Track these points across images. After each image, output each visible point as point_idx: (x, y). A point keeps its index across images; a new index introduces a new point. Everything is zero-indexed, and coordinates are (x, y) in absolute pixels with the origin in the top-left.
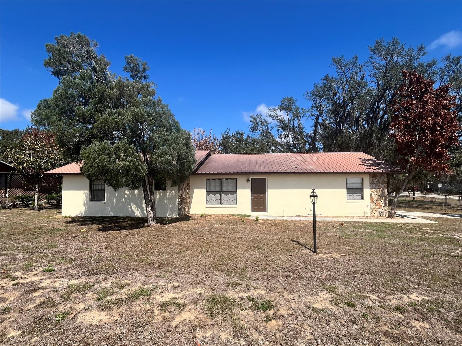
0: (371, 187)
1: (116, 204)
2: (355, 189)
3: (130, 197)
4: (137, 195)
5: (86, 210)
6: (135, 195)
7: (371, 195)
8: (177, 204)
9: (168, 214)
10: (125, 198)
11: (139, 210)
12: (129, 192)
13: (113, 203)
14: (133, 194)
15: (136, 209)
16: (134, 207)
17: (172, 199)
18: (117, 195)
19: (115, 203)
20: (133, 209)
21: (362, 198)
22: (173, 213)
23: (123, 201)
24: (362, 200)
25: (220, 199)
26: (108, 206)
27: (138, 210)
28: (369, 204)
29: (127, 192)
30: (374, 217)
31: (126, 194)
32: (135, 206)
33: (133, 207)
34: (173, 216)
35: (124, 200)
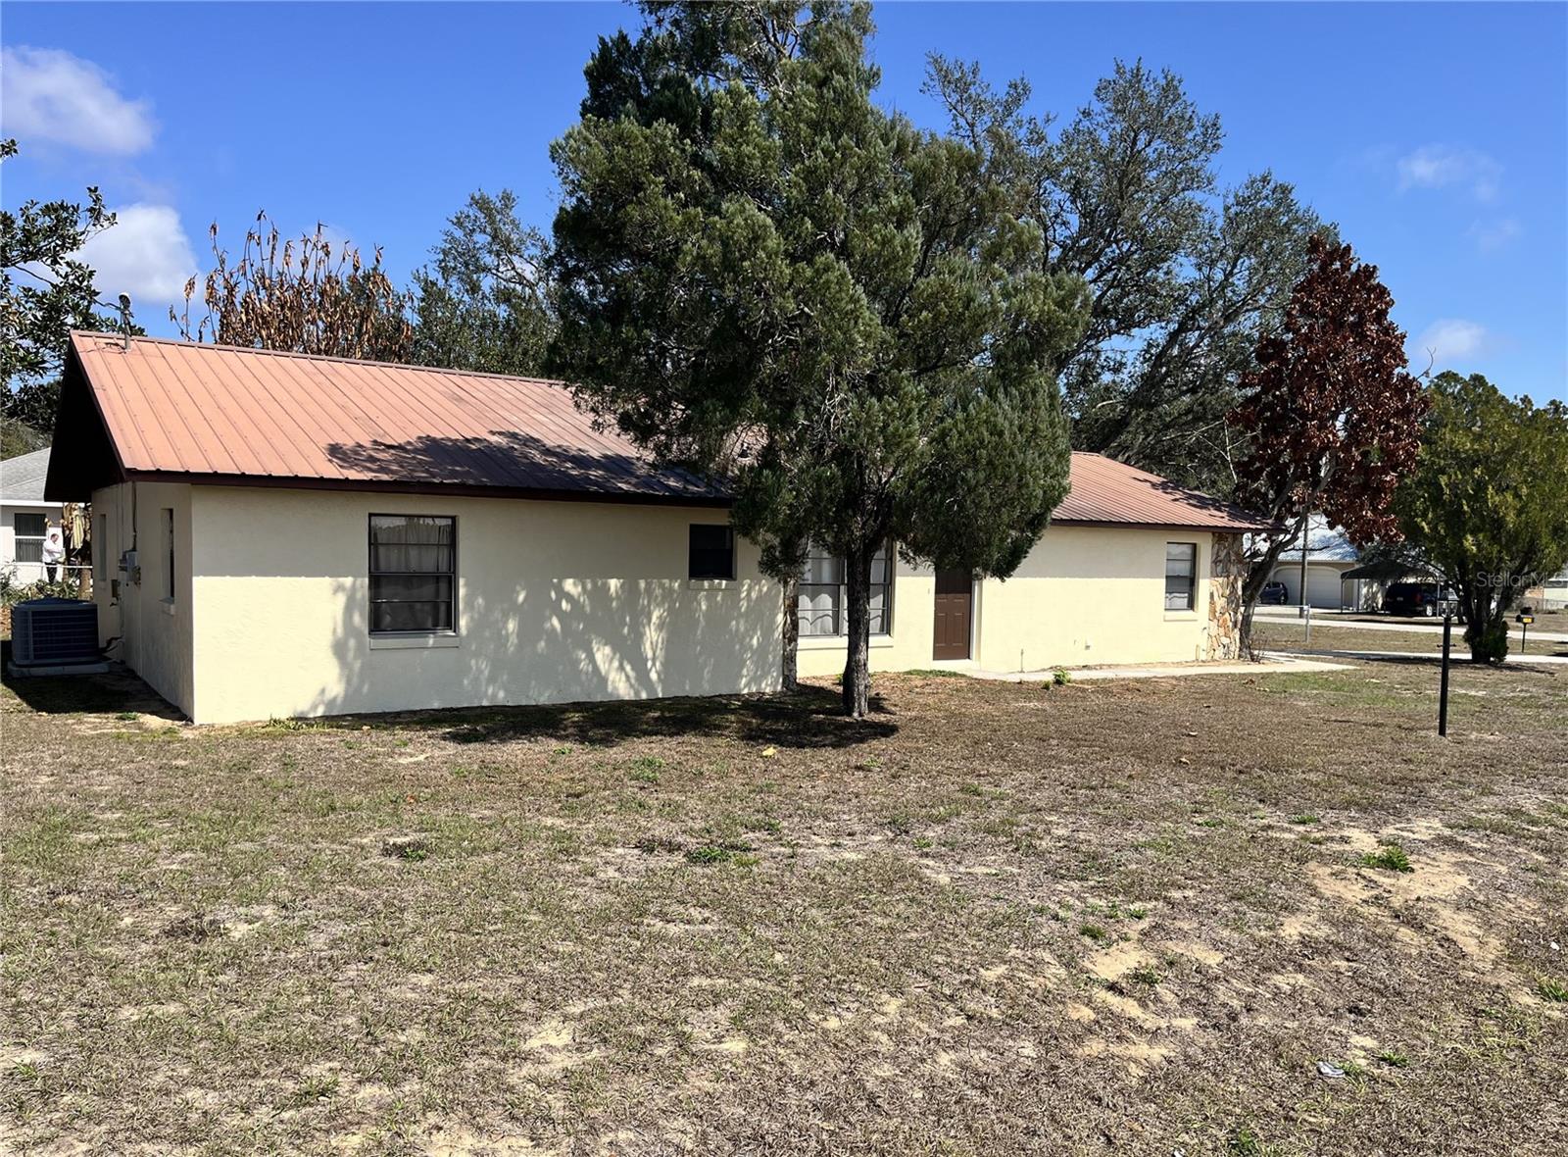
0: (1215, 575)
1: (520, 646)
2: (1178, 577)
3: (588, 609)
4: (618, 597)
5: (355, 680)
6: (611, 600)
7: (1212, 595)
8: (776, 635)
9: (744, 681)
10: (563, 617)
11: (628, 668)
12: (580, 589)
13: (501, 640)
14: (600, 594)
15: (616, 664)
16: (602, 654)
17: (759, 614)
18: (521, 598)
19: (513, 639)
20: (603, 667)
21: (1191, 605)
22: (764, 676)
23: (553, 629)
24: (1191, 612)
25: (830, 613)
26: (477, 655)
27: (621, 668)
28: (1206, 623)
29: (569, 585)
30: (1214, 660)
31: (569, 597)
32: (607, 650)
33: (599, 657)
34: (763, 685)
35: (555, 622)
